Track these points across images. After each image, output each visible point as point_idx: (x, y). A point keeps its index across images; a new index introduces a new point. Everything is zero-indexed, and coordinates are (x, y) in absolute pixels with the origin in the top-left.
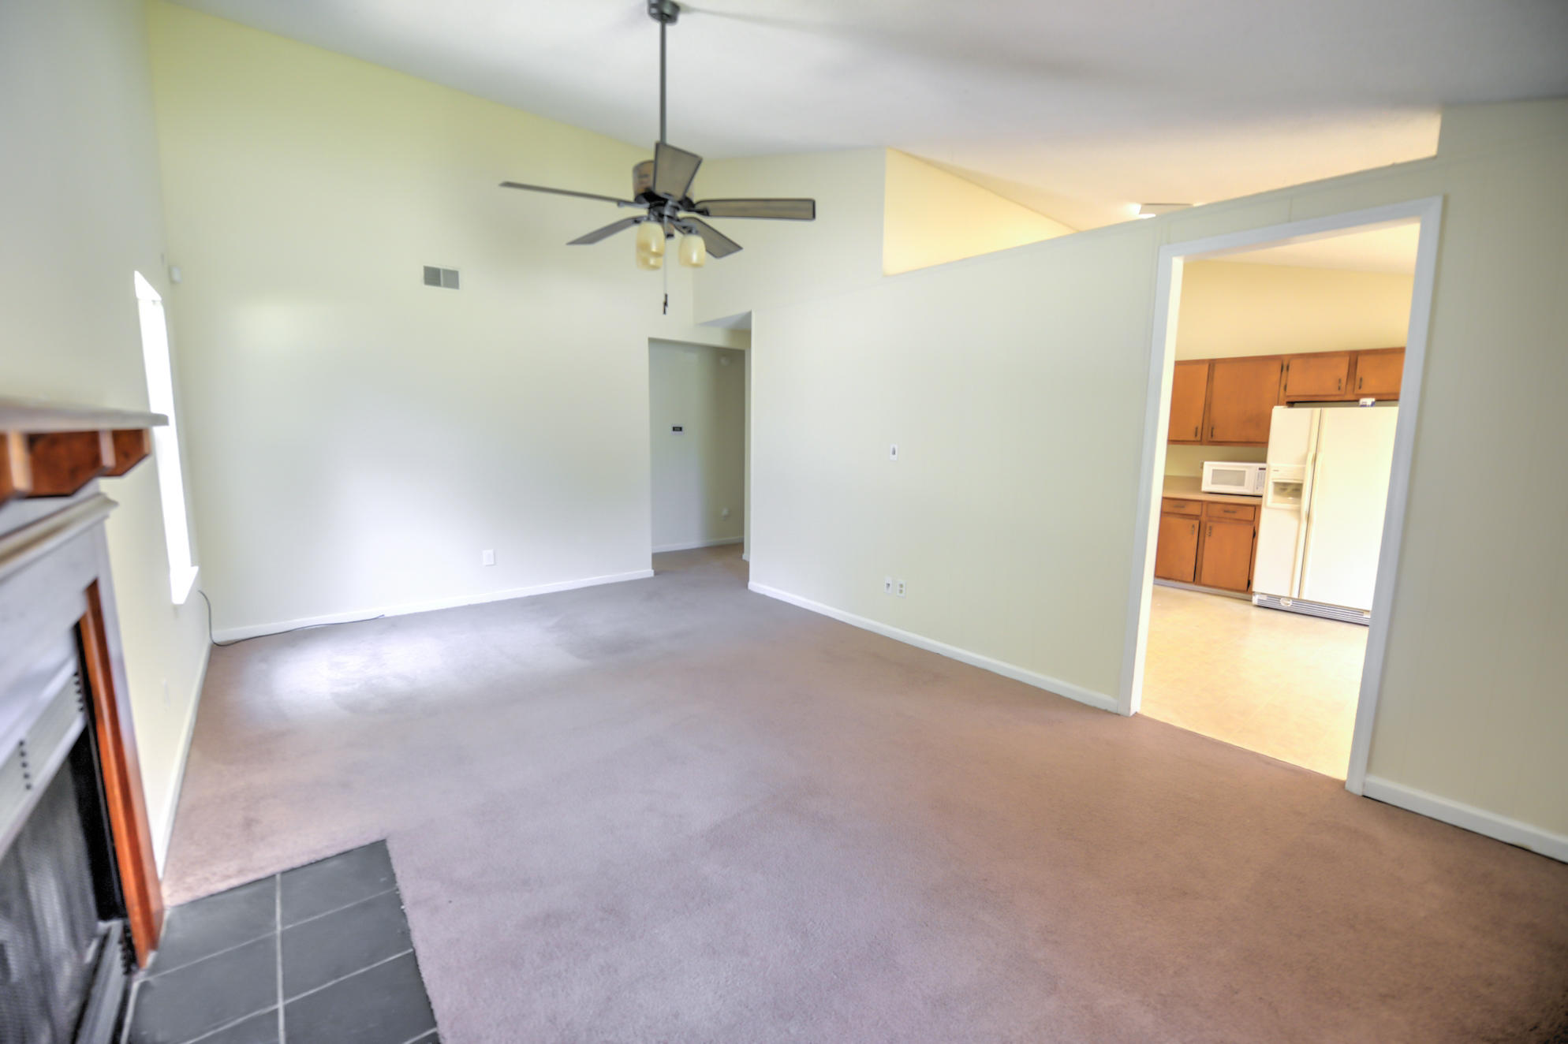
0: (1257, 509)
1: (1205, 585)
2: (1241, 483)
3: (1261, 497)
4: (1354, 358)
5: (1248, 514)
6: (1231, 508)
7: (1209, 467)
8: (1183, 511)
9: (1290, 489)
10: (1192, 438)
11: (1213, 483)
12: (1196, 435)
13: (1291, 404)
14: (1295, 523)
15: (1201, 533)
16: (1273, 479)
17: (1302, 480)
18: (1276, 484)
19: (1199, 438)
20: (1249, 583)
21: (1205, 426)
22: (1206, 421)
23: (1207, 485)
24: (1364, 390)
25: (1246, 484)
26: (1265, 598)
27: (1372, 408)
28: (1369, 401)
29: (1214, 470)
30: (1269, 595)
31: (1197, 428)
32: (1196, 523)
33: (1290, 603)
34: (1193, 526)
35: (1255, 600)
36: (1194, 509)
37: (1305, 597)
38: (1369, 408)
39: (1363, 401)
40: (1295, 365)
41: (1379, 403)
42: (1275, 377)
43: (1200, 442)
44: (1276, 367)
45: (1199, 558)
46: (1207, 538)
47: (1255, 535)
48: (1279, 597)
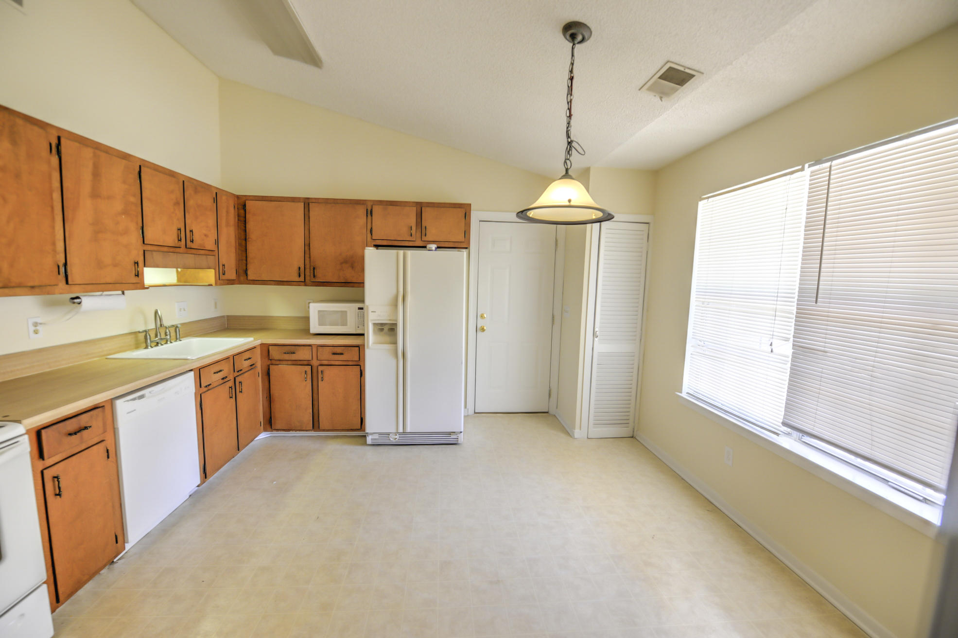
0: (360, 349)
1: (324, 430)
2: (344, 324)
3: (363, 335)
4: (420, 208)
5: (353, 355)
6: (339, 350)
7: (315, 309)
8: (293, 357)
9: (386, 328)
10: (297, 279)
11: (320, 324)
12: (300, 276)
13: (377, 246)
14: (394, 361)
15: (315, 377)
16: (372, 320)
17: (396, 320)
18: (374, 324)
19: (302, 279)
20: (362, 421)
21: (308, 267)
22: (307, 262)
23: (315, 327)
24: (429, 237)
25: (348, 323)
26: (376, 436)
27: (436, 252)
28: (434, 246)
29: (319, 311)
30: (380, 434)
31: (299, 268)
32: (308, 368)
33: (397, 437)
34: (306, 372)
35: (369, 440)
36: (303, 355)
37: (408, 430)
38: (434, 252)
39: (429, 246)
40: (377, 210)
41: (439, 249)
42: (362, 220)
43: (305, 283)
44: (361, 211)
45: (316, 403)
46: (320, 382)
47: (362, 374)
48: (388, 434)
